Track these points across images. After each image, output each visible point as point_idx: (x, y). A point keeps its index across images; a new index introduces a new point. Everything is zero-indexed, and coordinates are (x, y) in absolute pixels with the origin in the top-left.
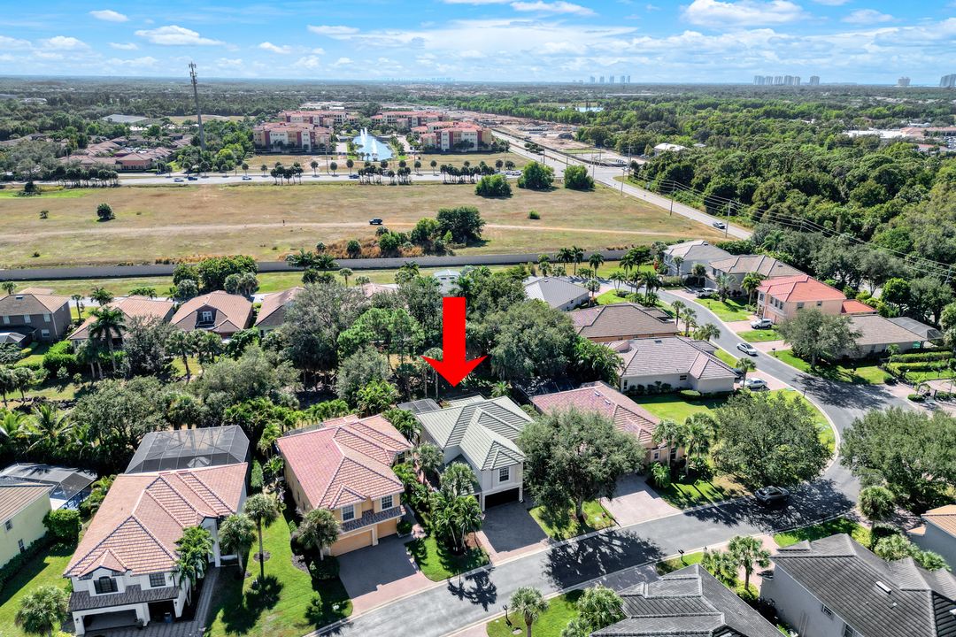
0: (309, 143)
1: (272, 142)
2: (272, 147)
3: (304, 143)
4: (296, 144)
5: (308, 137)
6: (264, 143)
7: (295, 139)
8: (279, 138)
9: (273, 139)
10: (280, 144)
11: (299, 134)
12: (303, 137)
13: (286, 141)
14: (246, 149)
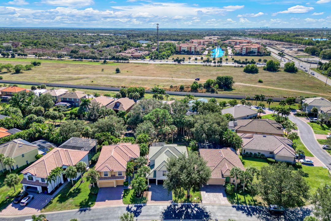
0: (194, 51)
1: (181, 50)
2: (181, 52)
3: (192, 51)
4: (189, 51)
5: (194, 49)
6: (179, 50)
7: (189, 49)
8: (184, 49)
9: (182, 49)
10: (184, 51)
11: (191, 48)
12: (192, 49)
13: (186, 49)
14: (172, 52)
